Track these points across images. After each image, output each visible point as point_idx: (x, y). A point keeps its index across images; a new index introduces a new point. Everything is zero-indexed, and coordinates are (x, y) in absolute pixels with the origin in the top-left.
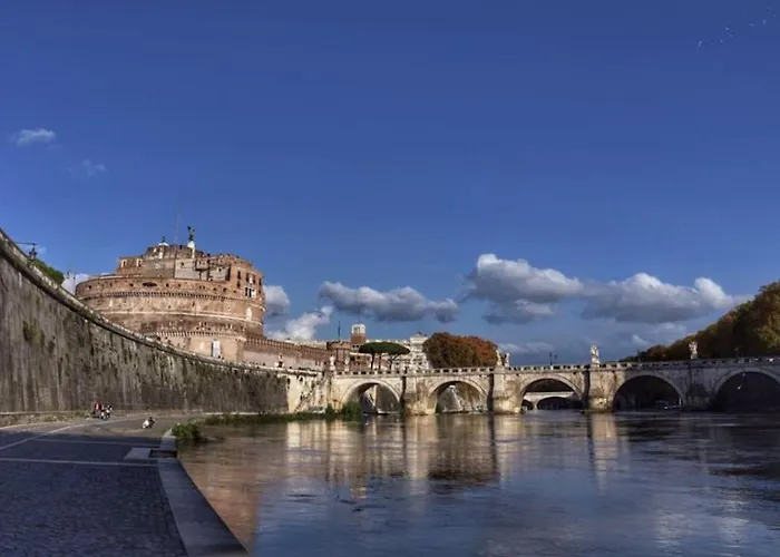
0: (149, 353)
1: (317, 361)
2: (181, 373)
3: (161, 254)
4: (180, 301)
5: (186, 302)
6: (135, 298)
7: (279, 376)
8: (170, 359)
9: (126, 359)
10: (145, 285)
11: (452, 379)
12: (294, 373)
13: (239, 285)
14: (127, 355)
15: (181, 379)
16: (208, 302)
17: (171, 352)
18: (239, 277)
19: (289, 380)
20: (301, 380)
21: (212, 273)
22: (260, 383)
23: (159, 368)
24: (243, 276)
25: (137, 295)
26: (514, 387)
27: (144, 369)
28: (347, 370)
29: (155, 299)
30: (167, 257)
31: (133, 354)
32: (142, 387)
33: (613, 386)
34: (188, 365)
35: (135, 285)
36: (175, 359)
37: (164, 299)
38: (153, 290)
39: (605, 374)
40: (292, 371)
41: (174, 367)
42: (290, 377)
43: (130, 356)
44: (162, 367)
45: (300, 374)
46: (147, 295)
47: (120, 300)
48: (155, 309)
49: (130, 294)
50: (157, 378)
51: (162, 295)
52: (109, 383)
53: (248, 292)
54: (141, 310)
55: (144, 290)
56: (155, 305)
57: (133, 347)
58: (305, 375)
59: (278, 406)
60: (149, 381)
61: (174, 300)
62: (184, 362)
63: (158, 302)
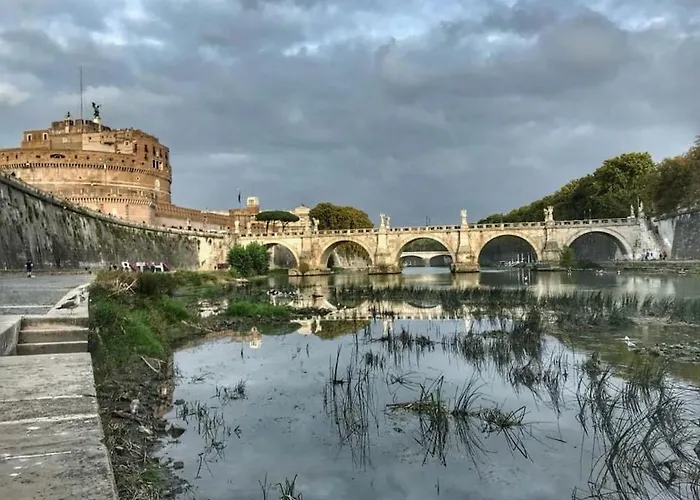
0: (59, 213)
1: (223, 225)
2: (95, 235)
3: (67, 128)
4: (89, 172)
5: (95, 172)
6: (44, 169)
7: (189, 238)
8: (83, 220)
9: (30, 218)
10: (52, 156)
11: (342, 239)
12: (204, 236)
13: (146, 158)
14: (33, 214)
15: (95, 239)
16: (118, 173)
17: (83, 213)
18: (146, 150)
19: (199, 241)
20: (210, 241)
21: (120, 146)
22: (173, 244)
23: (71, 229)
24: (150, 148)
25: (46, 166)
26: (395, 245)
27: (54, 229)
28: (249, 232)
29: (64, 170)
30: (73, 131)
31: (40, 213)
32: (53, 247)
33: (480, 244)
34: (103, 228)
35: (42, 157)
36: (88, 220)
37: (74, 170)
38: (61, 161)
39: (473, 233)
40: (201, 233)
41: (87, 230)
42: (200, 239)
43: (37, 215)
44: (75, 228)
45: (209, 238)
46: (56, 166)
47: (28, 171)
48: (65, 180)
49: (39, 165)
50: (70, 239)
51: (71, 166)
52: (11, 240)
53: (155, 164)
54: (52, 180)
55: (53, 161)
56: (65, 176)
57: (40, 206)
58: (213, 237)
59: (191, 264)
60: (61, 241)
61: (84, 171)
62: (97, 224)
63: (67, 173)
